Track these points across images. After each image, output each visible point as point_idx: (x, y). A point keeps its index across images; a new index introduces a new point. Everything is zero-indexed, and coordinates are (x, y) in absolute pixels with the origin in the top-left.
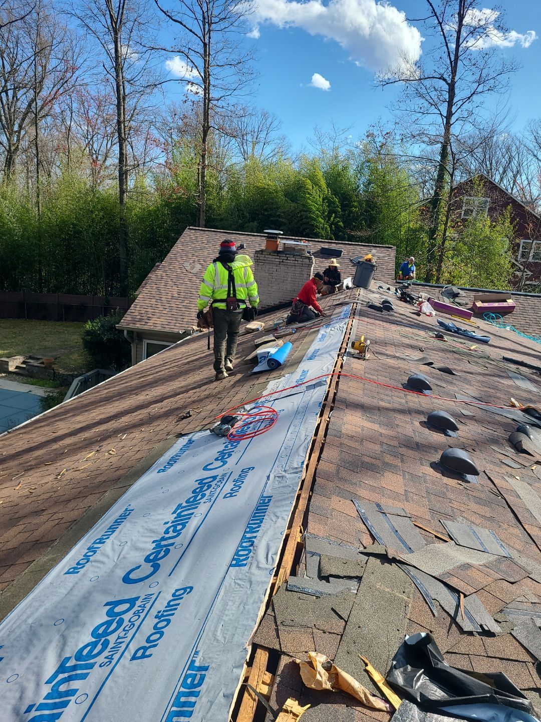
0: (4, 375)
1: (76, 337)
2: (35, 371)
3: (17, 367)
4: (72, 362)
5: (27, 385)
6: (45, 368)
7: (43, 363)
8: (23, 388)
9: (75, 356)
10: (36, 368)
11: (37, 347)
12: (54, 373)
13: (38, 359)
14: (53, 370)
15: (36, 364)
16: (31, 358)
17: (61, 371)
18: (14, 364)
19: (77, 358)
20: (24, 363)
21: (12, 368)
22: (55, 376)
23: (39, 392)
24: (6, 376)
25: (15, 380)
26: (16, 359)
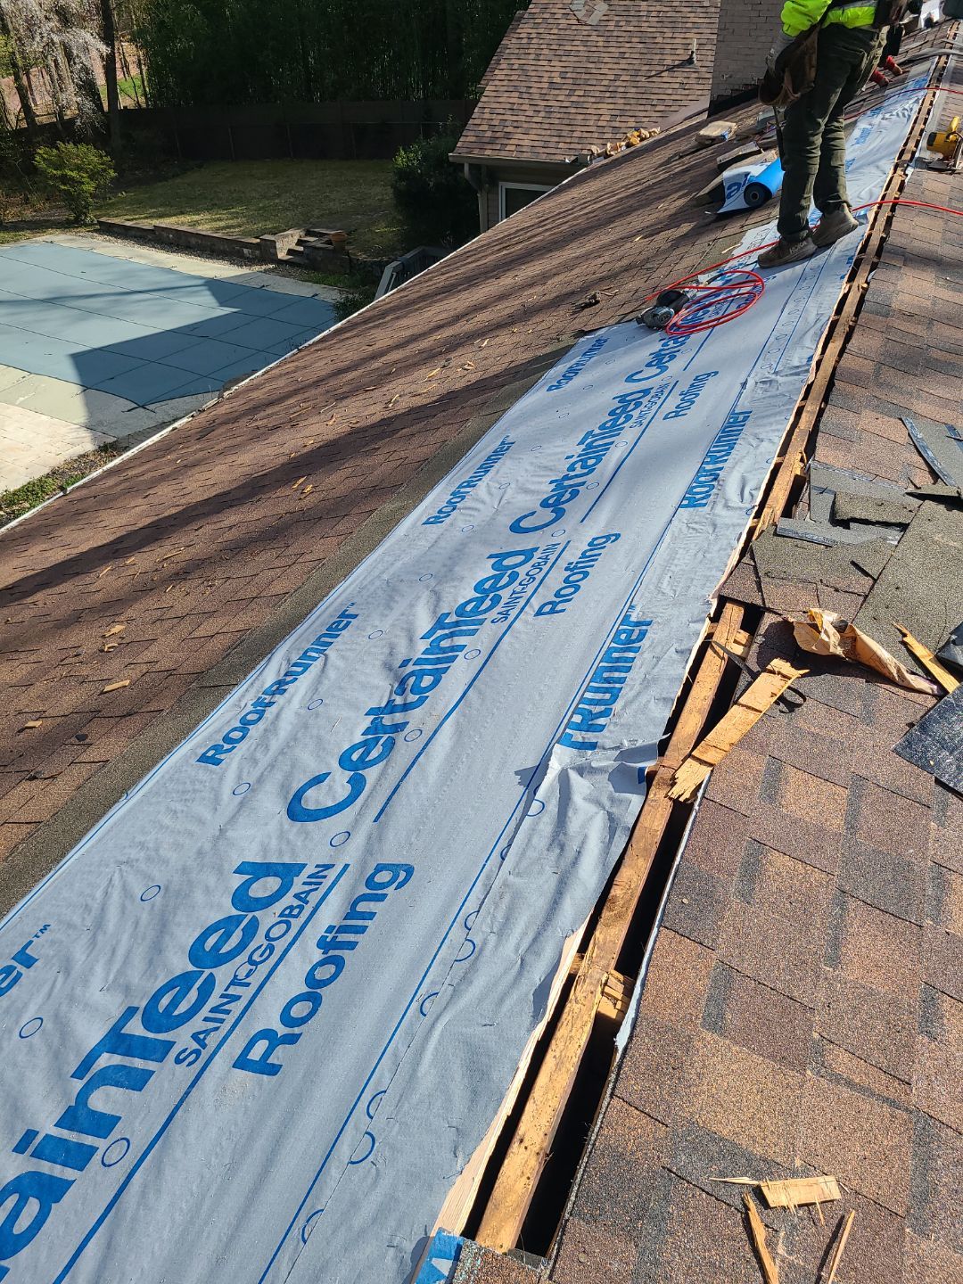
0: (271, 266)
1: (379, 189)
2: (319, 259)
3: (290, 252)
4: (377, 240)
5: (310, 284)
6: (334, 251)
7: (329, 242)
8: (305, 290)
9: (381, 228)
10: (321, 253)
11: (316, 213)
12: (351, 260)
13: (322, 235)
14: (348, 254)
15: (319, 245)
16: (308, 233)
17: (362, 257)
18: (286, 243)
19: (384, 230)
20: (300, 243)
21: (282, 255)
22: (352, 265)
23: (331, 295)
24: (276, 268)
25: (290, 276)
26: (287, 236)
